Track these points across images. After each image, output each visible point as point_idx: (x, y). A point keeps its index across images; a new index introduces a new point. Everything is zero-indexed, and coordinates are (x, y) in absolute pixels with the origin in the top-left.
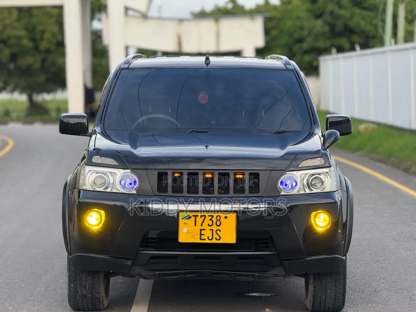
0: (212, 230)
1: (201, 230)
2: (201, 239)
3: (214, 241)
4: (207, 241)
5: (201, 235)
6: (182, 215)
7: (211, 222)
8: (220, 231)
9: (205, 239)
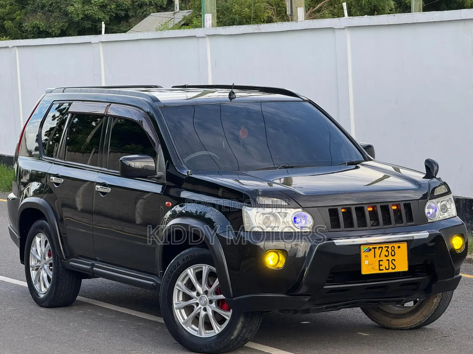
0: (388, 260)
1: (379, 261)
2: (380, 270)
3: (390, 271)
4: (385, 271)
5: (380, 265)
6: (363, 248)
7: (387, 252)
8: (395, 260)
9: (383, 270)
